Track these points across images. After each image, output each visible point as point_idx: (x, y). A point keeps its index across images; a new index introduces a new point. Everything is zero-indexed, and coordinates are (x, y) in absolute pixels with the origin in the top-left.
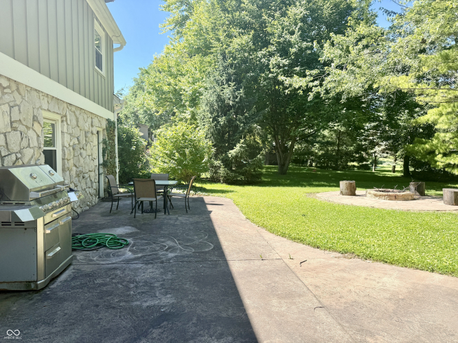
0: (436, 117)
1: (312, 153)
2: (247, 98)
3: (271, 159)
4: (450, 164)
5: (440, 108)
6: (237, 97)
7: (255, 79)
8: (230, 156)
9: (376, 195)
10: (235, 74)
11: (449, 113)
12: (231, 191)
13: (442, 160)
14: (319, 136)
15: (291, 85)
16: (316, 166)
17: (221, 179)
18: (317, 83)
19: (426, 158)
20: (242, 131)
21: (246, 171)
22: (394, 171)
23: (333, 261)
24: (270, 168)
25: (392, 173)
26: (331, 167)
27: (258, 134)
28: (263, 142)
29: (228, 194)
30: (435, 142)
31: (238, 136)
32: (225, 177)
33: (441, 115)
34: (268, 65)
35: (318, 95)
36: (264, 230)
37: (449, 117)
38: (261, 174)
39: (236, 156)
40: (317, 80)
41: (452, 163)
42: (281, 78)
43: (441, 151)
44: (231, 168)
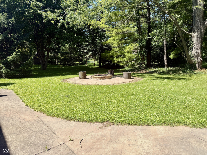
0: (113, 41)
1: (58, 58)
2: (17, 24)
3: (36, 61)
4: (119, 61)
5: (114, 37)
6: (10, 23)
7: (22, 13)
8: (9, 60)
9: (96, 78)
10: (7, 7)
11: (117, 40)
12: (12, 84)
13: (116, 60)
14: (61, 49)
15: (46, 17)
16: (60, 64)
17: (4, 75)
18: (61, 18)
19: (110, 59)
20: (16, 45)
21: (22, 69)
22: (95, 65)
23: (100, 133)
24: (36, 66)
25: (94, 66)
26: (68, 65)
27: (28, 47)
28: (30, 52)
29: (9, 87)
30: (112, 52)
31: (13, 48)
32: (7, 74)
33: (114, 40)
34: (30, 5)
35: (63, 25)
36: (42, 114)
37: (118, 41)
38: (32, 70)
39: (14, 60)
40: (61, 16)
41: (120, 61)
42: (40, 12)
43: (116, 56)
44: (11, 67)
